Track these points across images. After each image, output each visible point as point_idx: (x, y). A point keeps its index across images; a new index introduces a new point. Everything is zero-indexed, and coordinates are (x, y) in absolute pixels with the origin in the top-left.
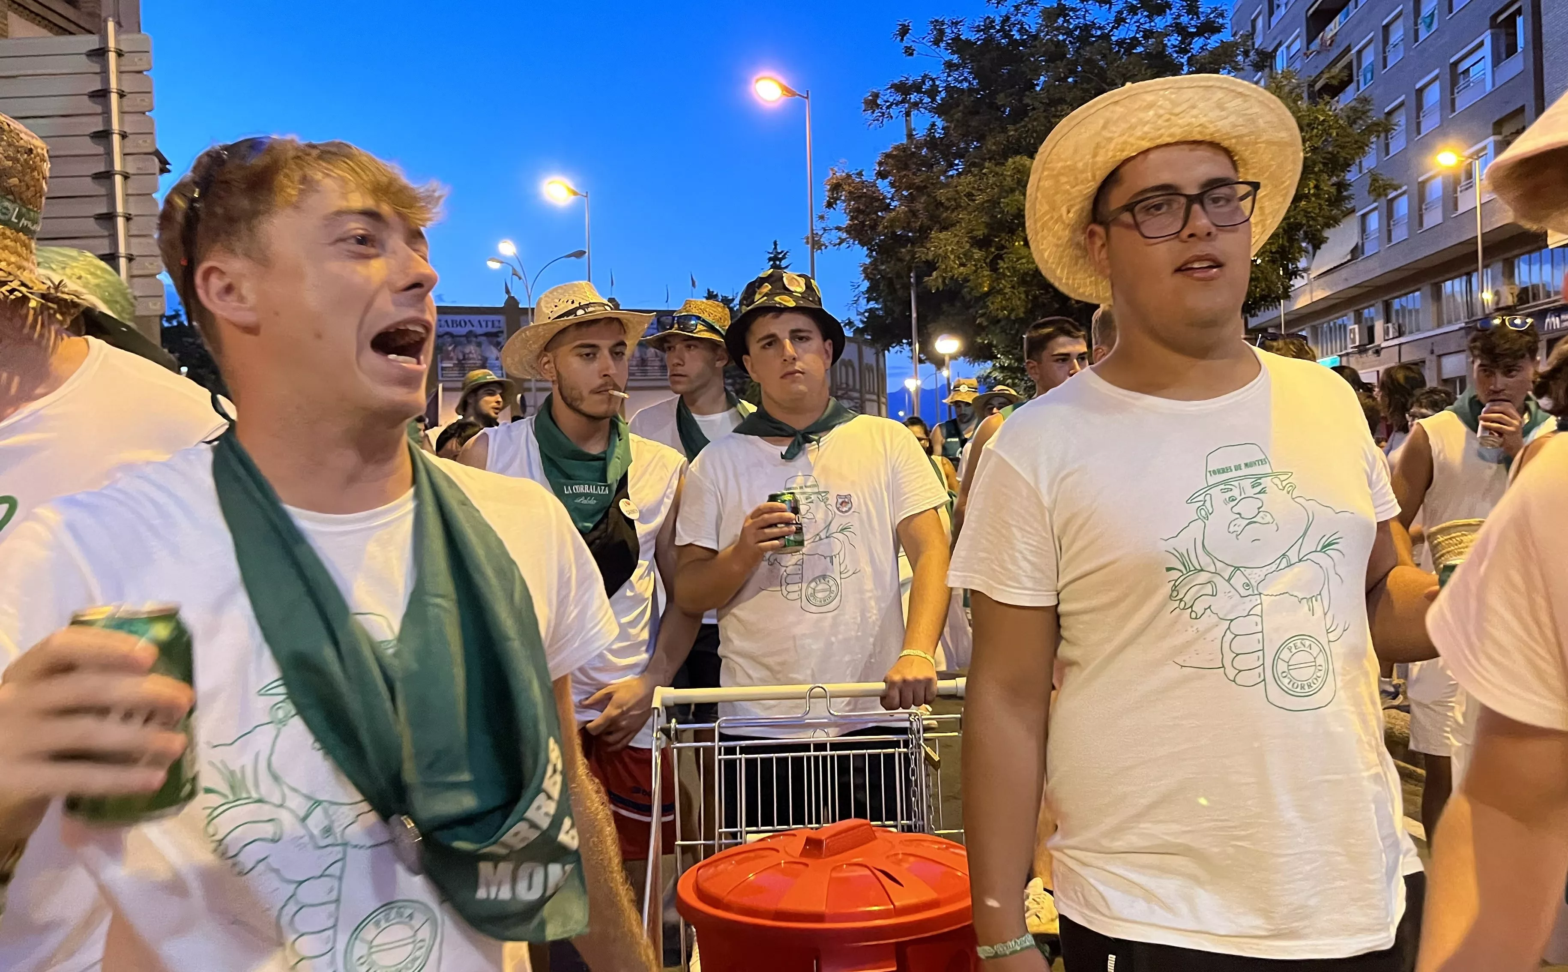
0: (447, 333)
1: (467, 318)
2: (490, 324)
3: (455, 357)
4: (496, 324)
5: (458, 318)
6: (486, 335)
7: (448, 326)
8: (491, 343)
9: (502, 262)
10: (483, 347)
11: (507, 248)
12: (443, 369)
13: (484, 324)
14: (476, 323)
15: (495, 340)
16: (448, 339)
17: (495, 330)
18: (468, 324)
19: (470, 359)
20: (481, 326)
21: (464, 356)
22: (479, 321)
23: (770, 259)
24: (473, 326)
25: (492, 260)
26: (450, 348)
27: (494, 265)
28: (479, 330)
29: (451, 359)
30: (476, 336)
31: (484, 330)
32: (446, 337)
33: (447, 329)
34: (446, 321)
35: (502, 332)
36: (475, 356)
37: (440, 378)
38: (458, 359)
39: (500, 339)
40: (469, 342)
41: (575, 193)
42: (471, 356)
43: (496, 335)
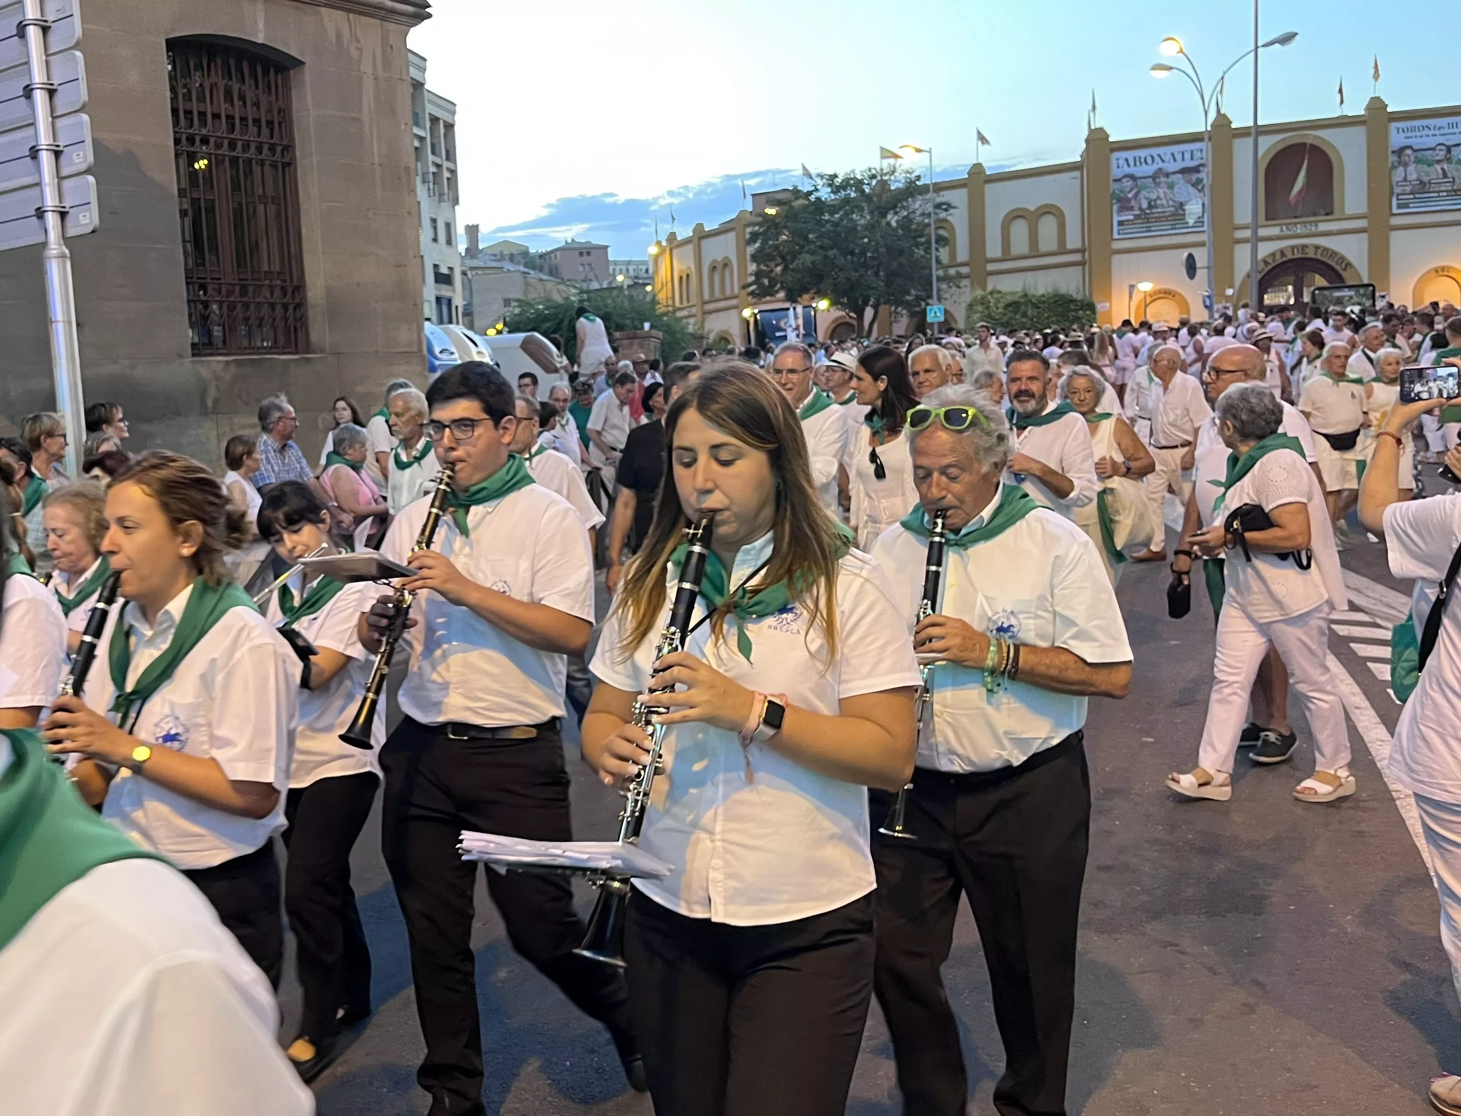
0: (1126, 176)
1: (1155, 151)
2: (1187, 156)
3: (1136, 208)
4: (1198, 155)
5: (1142, 153)
6: (1184, 171)
7: (1129, 165)
8: (1189, 182)
10: (1176, 189)
12: (1121, 223)
13: (1179, 157)
14: (1167, 158)
15: (1194, 177)
16: (1128, 184)
17: (1192, 164)
18: (1157, 159)
19: (1156, 207)
20: (1175, 160)
21: (1149, 203)
22: (1173, 154)
24: (1163, 161)
26: (1130, 195)
28: (1171, 167)
29: (1132, 208)
30: (1167, 175)
31: (1179, 165)
32: (1124, 180)
33: (1127, 170)
34: (1127, 160)
35: (1203, 165)
36: (1164, 202)
37: (1116, 236)
38: (1140, 209)
39: (1200, 176)
40: (1158, 185)
42: (1159, 202)
43: (1196, 170)
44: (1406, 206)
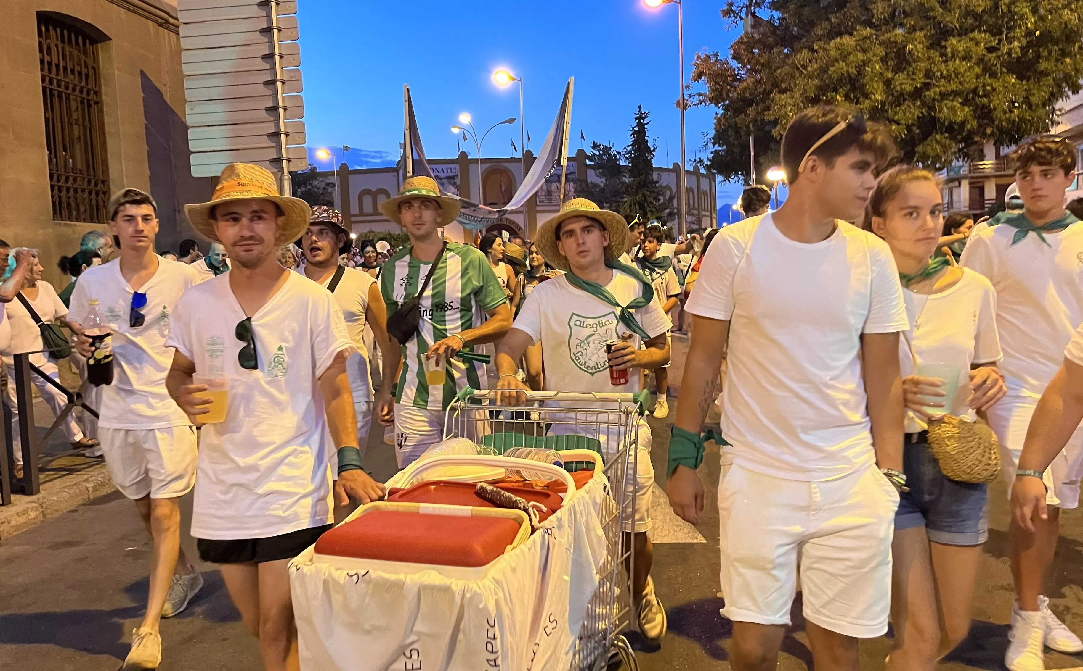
2: (449, 171)
4: (453, 170)
6: (448, 178)
8: (450, 183)
9: (461, 128)
10: (445, 187)
11: (465, 118)
13: (445, 171)
14: (440, 170)
15: (452, 182)
17: (452, 174)
20: (443, 172)
22: (443, 169)
23: (636, 118)
24: (438, 172)
25: (455, 127)
27: (455, 130)
28: (442, 175)
30: (440, 179)
31: (445, 175)
35: (456, 176)
39: (456, 181)
41: (513, 79)
43: (453, 178)
44: (543, 202)
